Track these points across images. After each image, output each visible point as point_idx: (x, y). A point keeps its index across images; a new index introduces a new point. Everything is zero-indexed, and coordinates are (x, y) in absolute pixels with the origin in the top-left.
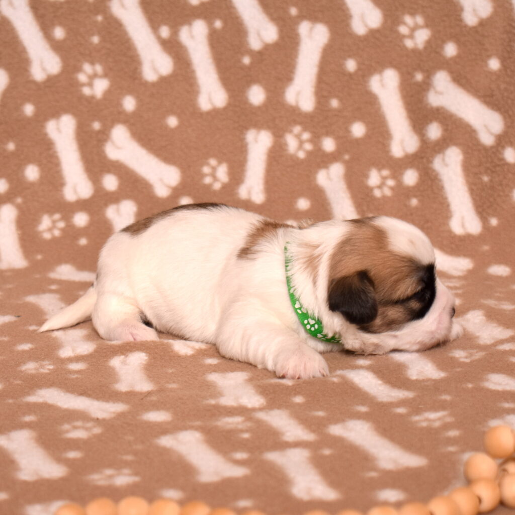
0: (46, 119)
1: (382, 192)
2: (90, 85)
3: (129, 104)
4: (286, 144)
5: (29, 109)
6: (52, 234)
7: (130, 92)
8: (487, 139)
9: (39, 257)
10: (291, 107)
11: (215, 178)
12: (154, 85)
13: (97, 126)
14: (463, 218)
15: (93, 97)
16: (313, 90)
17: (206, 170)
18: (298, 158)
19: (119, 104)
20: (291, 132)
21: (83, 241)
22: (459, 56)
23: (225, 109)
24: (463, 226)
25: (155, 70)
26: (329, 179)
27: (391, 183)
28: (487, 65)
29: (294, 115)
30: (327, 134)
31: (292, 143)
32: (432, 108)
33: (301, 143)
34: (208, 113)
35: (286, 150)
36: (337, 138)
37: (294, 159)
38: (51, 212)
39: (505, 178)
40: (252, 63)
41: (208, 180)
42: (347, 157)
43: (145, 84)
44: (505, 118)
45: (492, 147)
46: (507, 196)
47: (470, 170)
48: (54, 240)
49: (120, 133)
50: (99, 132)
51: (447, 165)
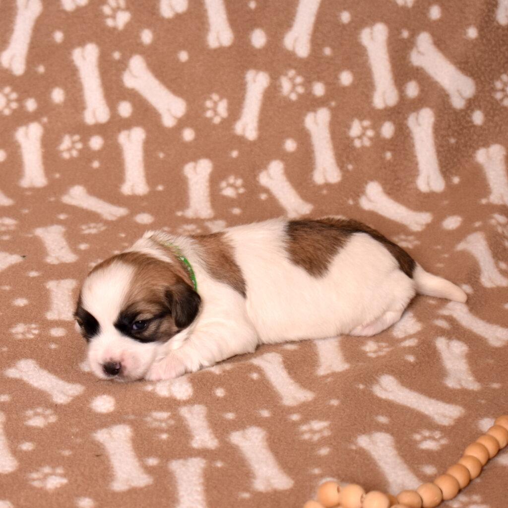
0: (73, 47)
1: (362, 142)
2: (113, 17)
3: (147, 37)
4: (280, 86)
5: (59, 36)
6: (71, 154)
7: (149, 26)
8: (458, 103)
9: (57, 176)
10: (288, 51)
11: (216, 113)
12: (169, 21)
13: (117, 55)
14: (428, 177)
15: (115, 28)
16: (309, 37)
17: (209, 104)
18: (290, 100)
19: (138, 37)
20: (286, 75)
21: (96, 164)
22: (441, 20)
23: (230, 47)
24: (428, 184)
25: (171, 7)
26: (316, 123)
27: (370, 133)
28: (465, 34)
29: (290, 60)
30: (319, 79)
31: (286, 85)
32: (413, 67)
33: (294, 86)
34: (215, 50)
35: (280, 92)
36: (327, 84)
37: (286, 100)
38: (72, 133)
39: (470, 139)
40: (256, 8)
41: (209, 114)
42: (333, 104)
43: (162, 19)
44: (477, 84)
45: (461, 110)
46: (471, 156)
47: (439, 131)
48: (72, 160)
49: (137, 64)
50: (119, 62)
51: (419, 125)
